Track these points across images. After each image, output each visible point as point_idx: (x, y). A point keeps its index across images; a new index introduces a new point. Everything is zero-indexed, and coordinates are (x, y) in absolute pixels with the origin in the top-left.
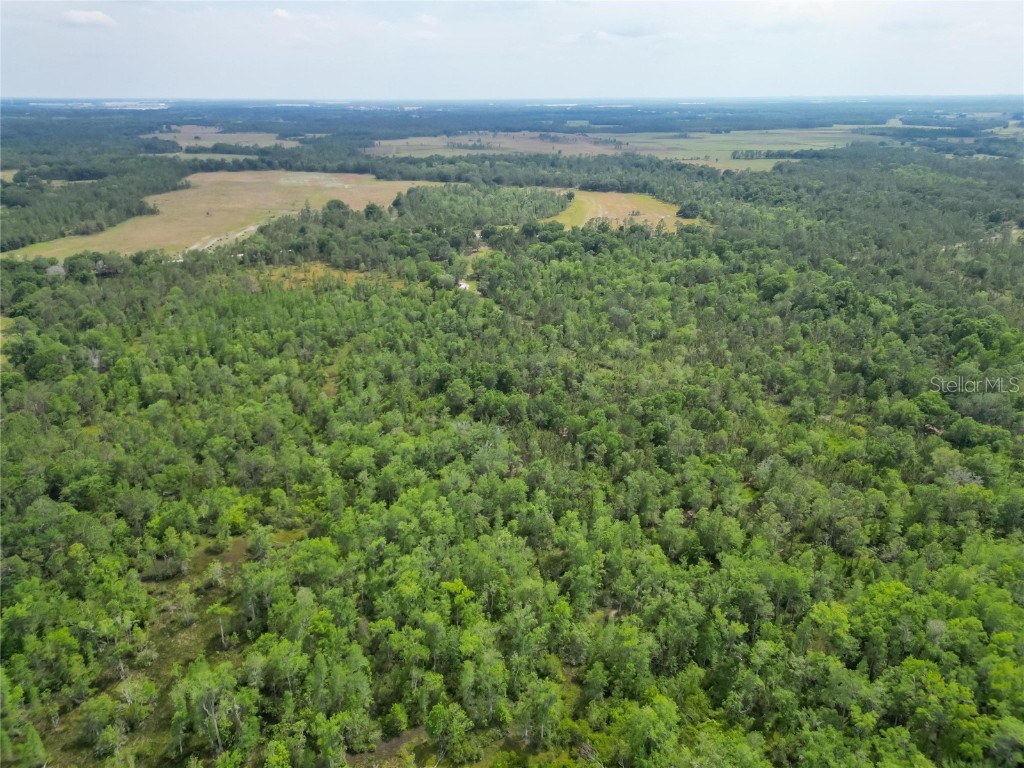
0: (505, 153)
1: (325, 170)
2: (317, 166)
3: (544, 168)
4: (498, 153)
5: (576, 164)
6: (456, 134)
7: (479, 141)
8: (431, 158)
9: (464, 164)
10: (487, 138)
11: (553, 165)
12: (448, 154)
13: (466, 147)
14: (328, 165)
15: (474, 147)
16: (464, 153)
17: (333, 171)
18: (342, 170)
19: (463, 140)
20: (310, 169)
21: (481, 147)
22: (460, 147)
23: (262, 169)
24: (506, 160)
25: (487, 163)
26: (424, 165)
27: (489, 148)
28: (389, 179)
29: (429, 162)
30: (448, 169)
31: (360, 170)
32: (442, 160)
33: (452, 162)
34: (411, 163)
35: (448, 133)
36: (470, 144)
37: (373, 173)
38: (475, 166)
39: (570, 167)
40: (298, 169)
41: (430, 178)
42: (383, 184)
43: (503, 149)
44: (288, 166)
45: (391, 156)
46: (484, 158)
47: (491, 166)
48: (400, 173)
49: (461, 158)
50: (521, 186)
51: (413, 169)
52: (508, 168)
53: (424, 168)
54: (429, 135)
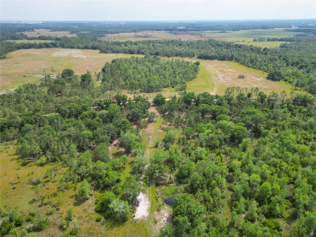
0: (158, 39)
1: (78, 48)
2: (75, 46)
3: (177, 46)
4: (155, 39)
5: (190, 44)
6: (138, 32)
7: (147, 34)
8: (127, 42)
9: (141, 45)
10: (149, 33)
11: (180, 45)
12: (134, 40)
13: (142, 37)
14: (80, 46)
15: (145, 37)
16: (141, 39)
17: (82, 49)
18: (86, 48)
19: (140, 34)
20: (72, 48)
21: (148, 37)
22: (139, 37)
23: (51, 47)
24: (159, 43)
25: (151, 44)
26: (123, 45)
27: (151, 37)
28: (106, 53)
29: (126, 44)
30: (134, 47)
31: (94, 48)
32: (131, 43)
33: (136, 44)
34: (117, 44)
35: (135, 31)
36: (143, 35)
37: (100, 49)
38: (146, 46)
39: (188, 46)
40: (67, 48)
41: (125, 52)
42: (103, 55)
43: (156, 37)
44: (63, 46)
45: (110, 41)
46: (150, 42)
47: (153, 46)
48: (112, 50)
49: (139, 42)
50: (169, 57)
51: (118, 47)
52: (161, 46)
53: (124, 47)
54: (128, 32)
